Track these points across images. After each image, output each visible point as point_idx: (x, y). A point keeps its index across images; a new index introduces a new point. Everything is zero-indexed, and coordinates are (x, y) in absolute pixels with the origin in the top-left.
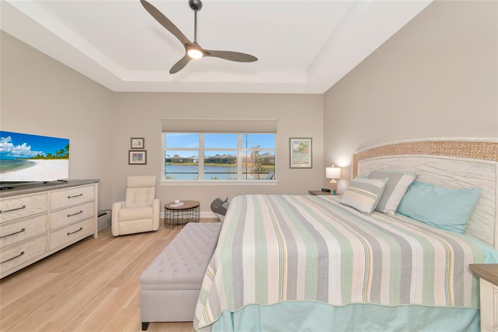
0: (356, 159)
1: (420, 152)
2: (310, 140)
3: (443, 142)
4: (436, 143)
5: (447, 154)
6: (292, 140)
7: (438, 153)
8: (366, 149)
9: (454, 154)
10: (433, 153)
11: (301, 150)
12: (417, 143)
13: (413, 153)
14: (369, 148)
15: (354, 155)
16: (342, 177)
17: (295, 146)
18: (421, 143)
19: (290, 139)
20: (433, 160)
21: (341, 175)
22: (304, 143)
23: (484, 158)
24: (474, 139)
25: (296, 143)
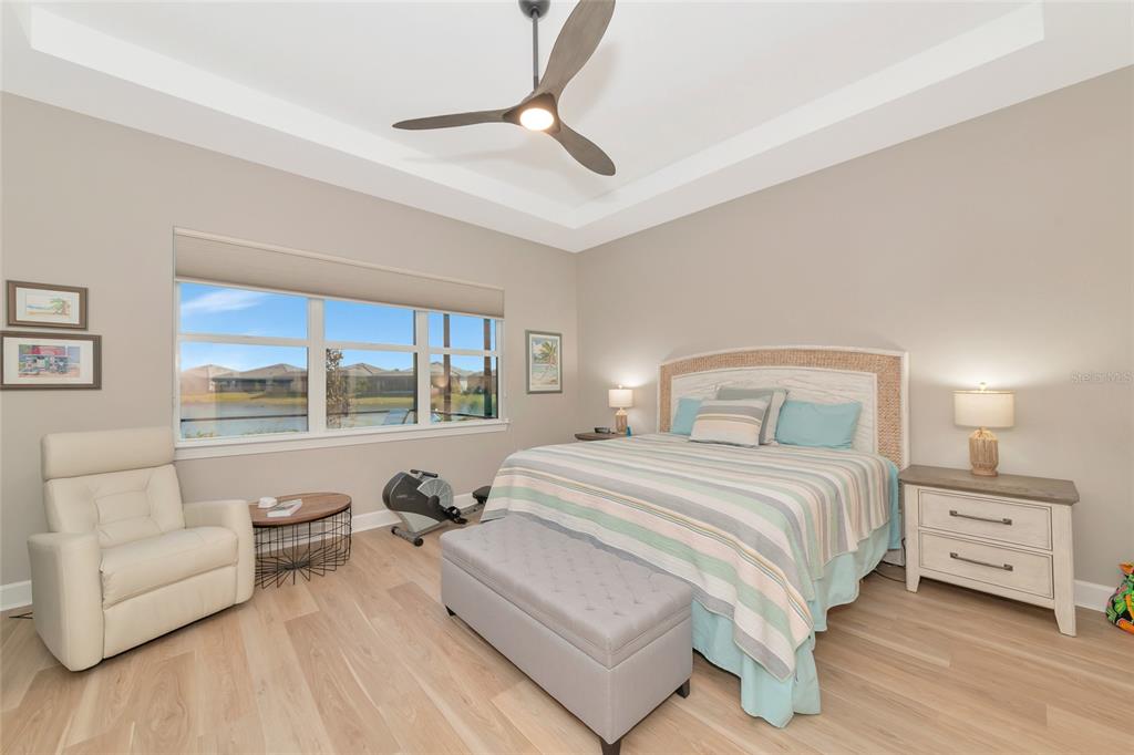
0: (667, 374)
1: (785, 363)
2: (558, 338)
3: (814, 351)
4: (805, 351)
5: (820, 365)
6: (531, 336)
7: (809, 364)
8: (688, 357)
9: (828, 365)
10: (803, 364)
11: (546, 356)
12: (778, 351)
13: (773, 364)
14: (695, 356)
15: (662, 367)
16: (634, 406)
17: (537, 349)
18: (785, 350)
19: (528, 333)
20: (805, 373)
21: (634, 400)
22: (550, 343)
23: (861, 369)
24: (851, 349)
25: (537, 342)
